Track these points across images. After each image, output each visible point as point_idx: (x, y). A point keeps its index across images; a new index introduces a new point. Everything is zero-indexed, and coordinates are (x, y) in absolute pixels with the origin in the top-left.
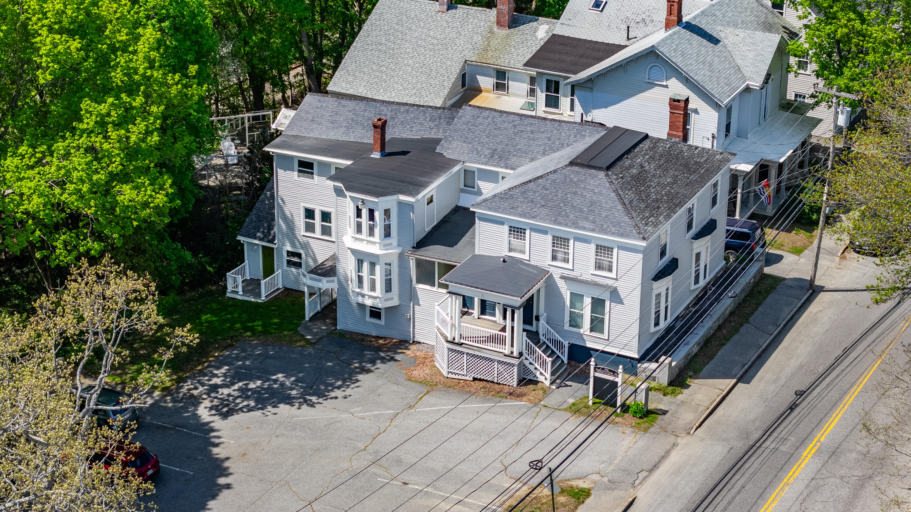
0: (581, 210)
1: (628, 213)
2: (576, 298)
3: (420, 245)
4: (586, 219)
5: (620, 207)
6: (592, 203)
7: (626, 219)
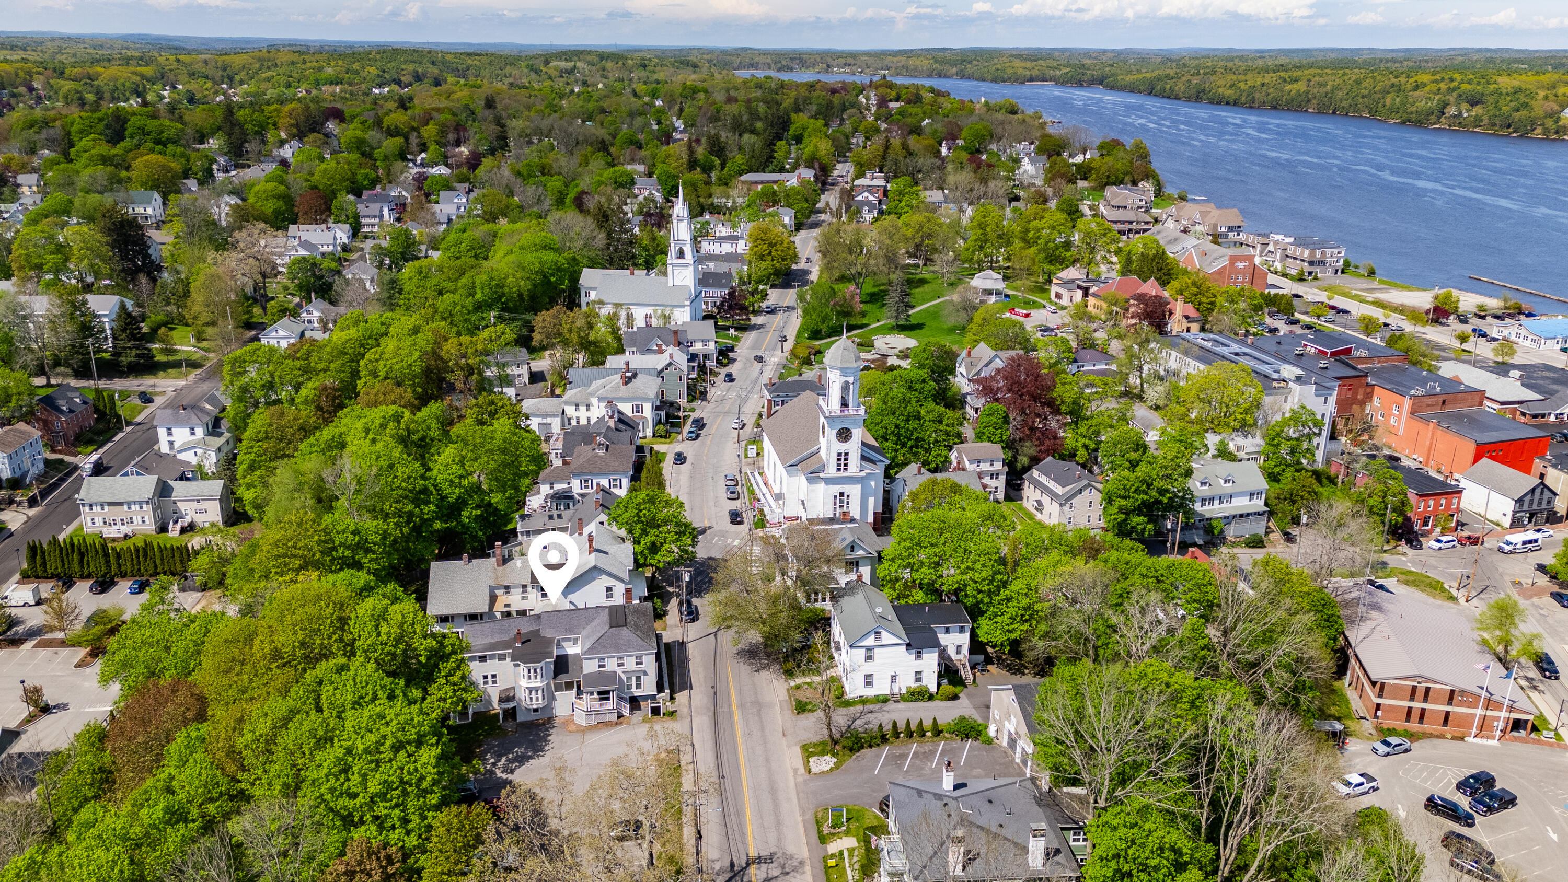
0: (623, 644)
2: (629, 679)
3: (555, 676)
4: (629, 647)
6: (625, 640)
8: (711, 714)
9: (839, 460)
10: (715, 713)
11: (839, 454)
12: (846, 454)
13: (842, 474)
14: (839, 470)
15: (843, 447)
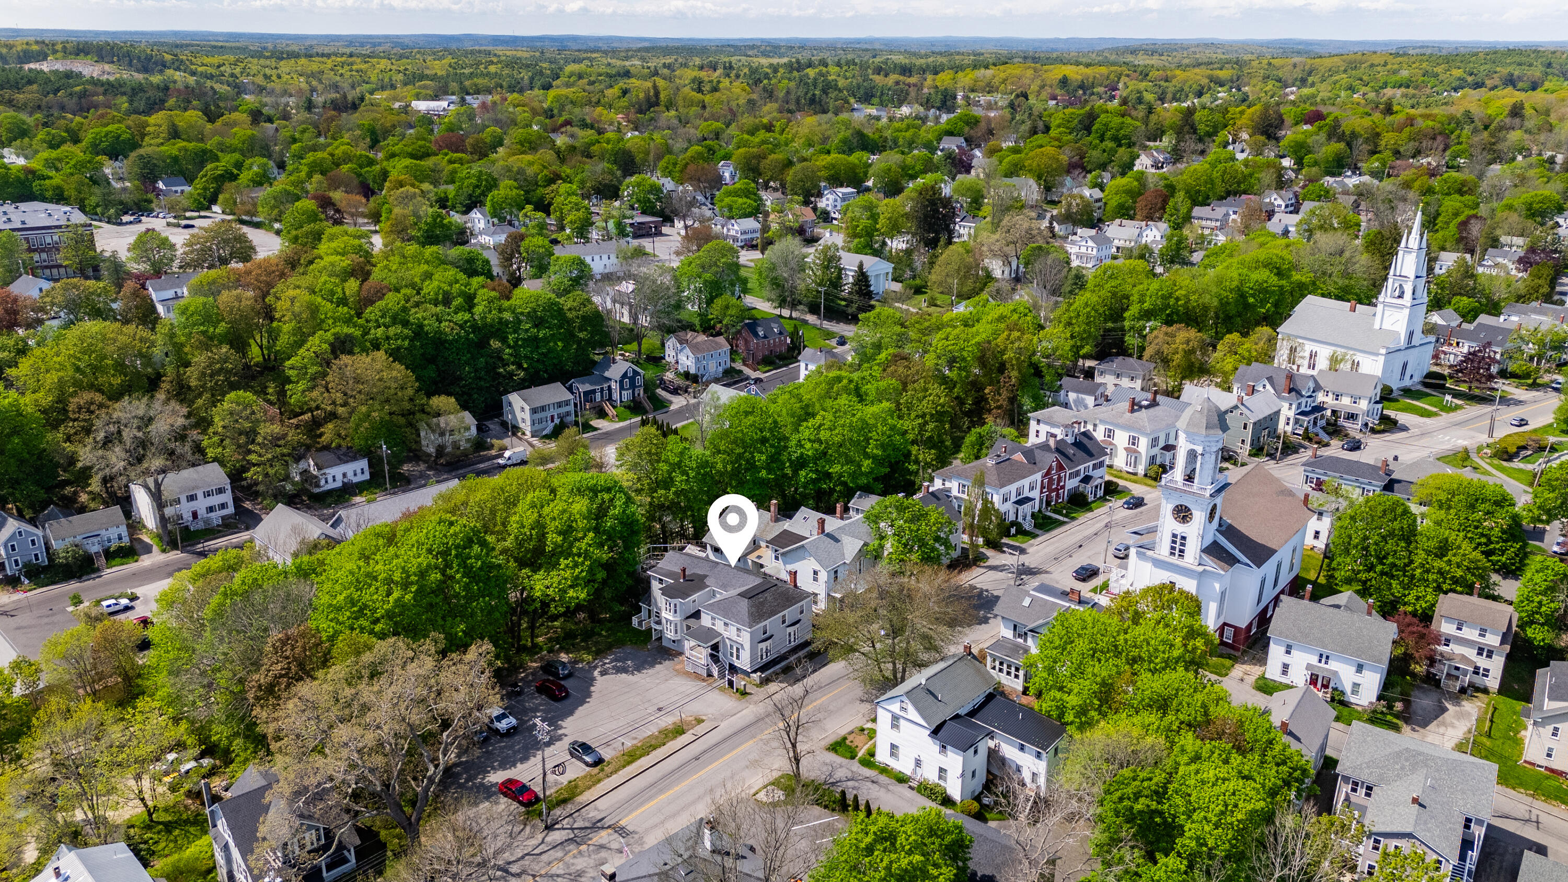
0: (735, 614)
1: (749, 617)
2: (731, 646)
3: (688, 618)
4: (735, 617)
5: (747, 614)
6: (739, 611)
7: (747, 620)
9: (1174, 542)
11: (1174, 536)
12: (1184, 538)
13: (1174, 560)
14: (1172, 554)
15: (1180, 529)
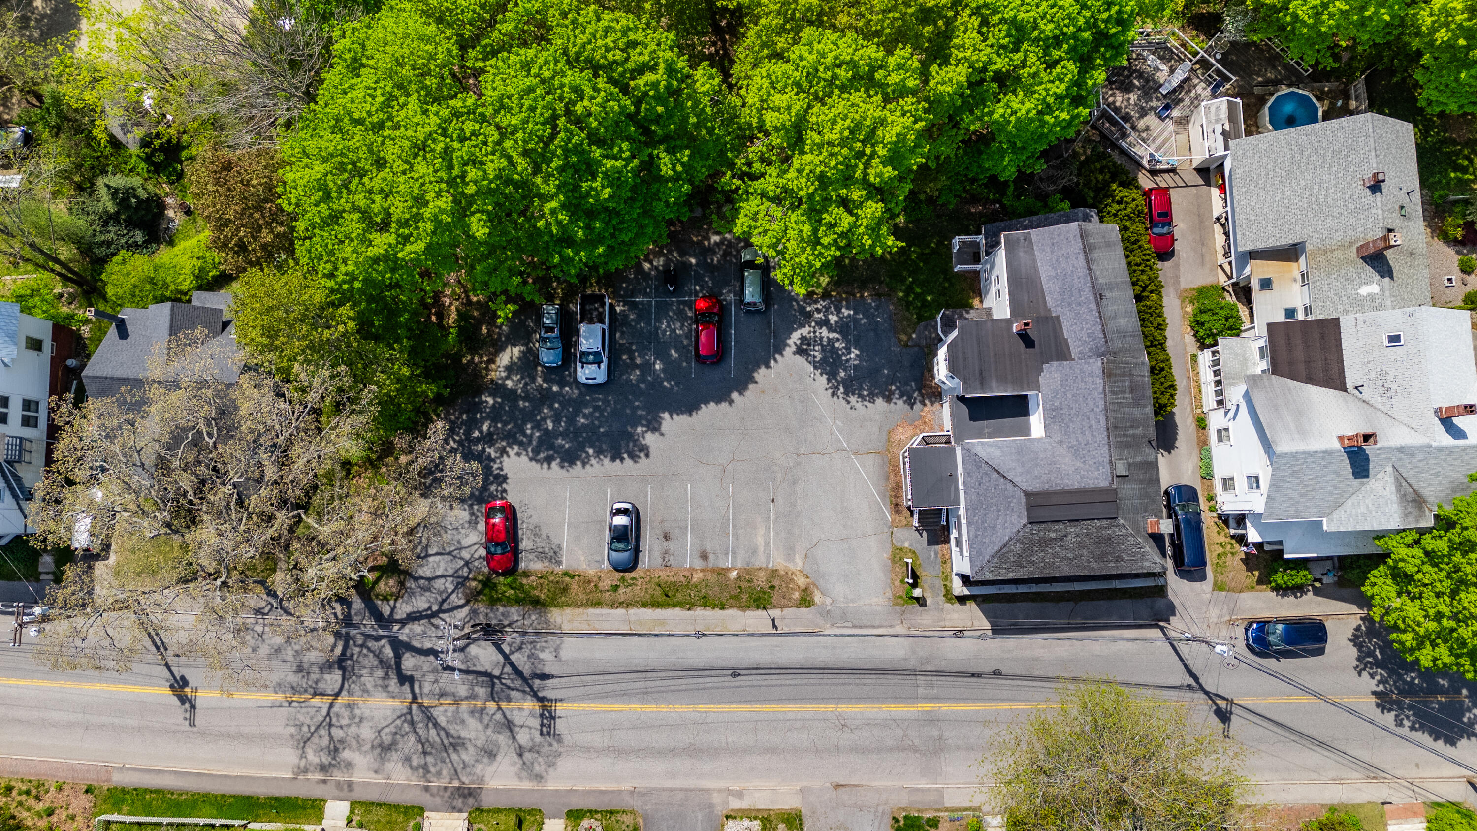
0: (983, 522)
1: (993, 557)
4: (977, 530)
5: (997, 548)
6: (994, 527)
7: (987, 557)
8: (912, 664)
10: (913, 672)
